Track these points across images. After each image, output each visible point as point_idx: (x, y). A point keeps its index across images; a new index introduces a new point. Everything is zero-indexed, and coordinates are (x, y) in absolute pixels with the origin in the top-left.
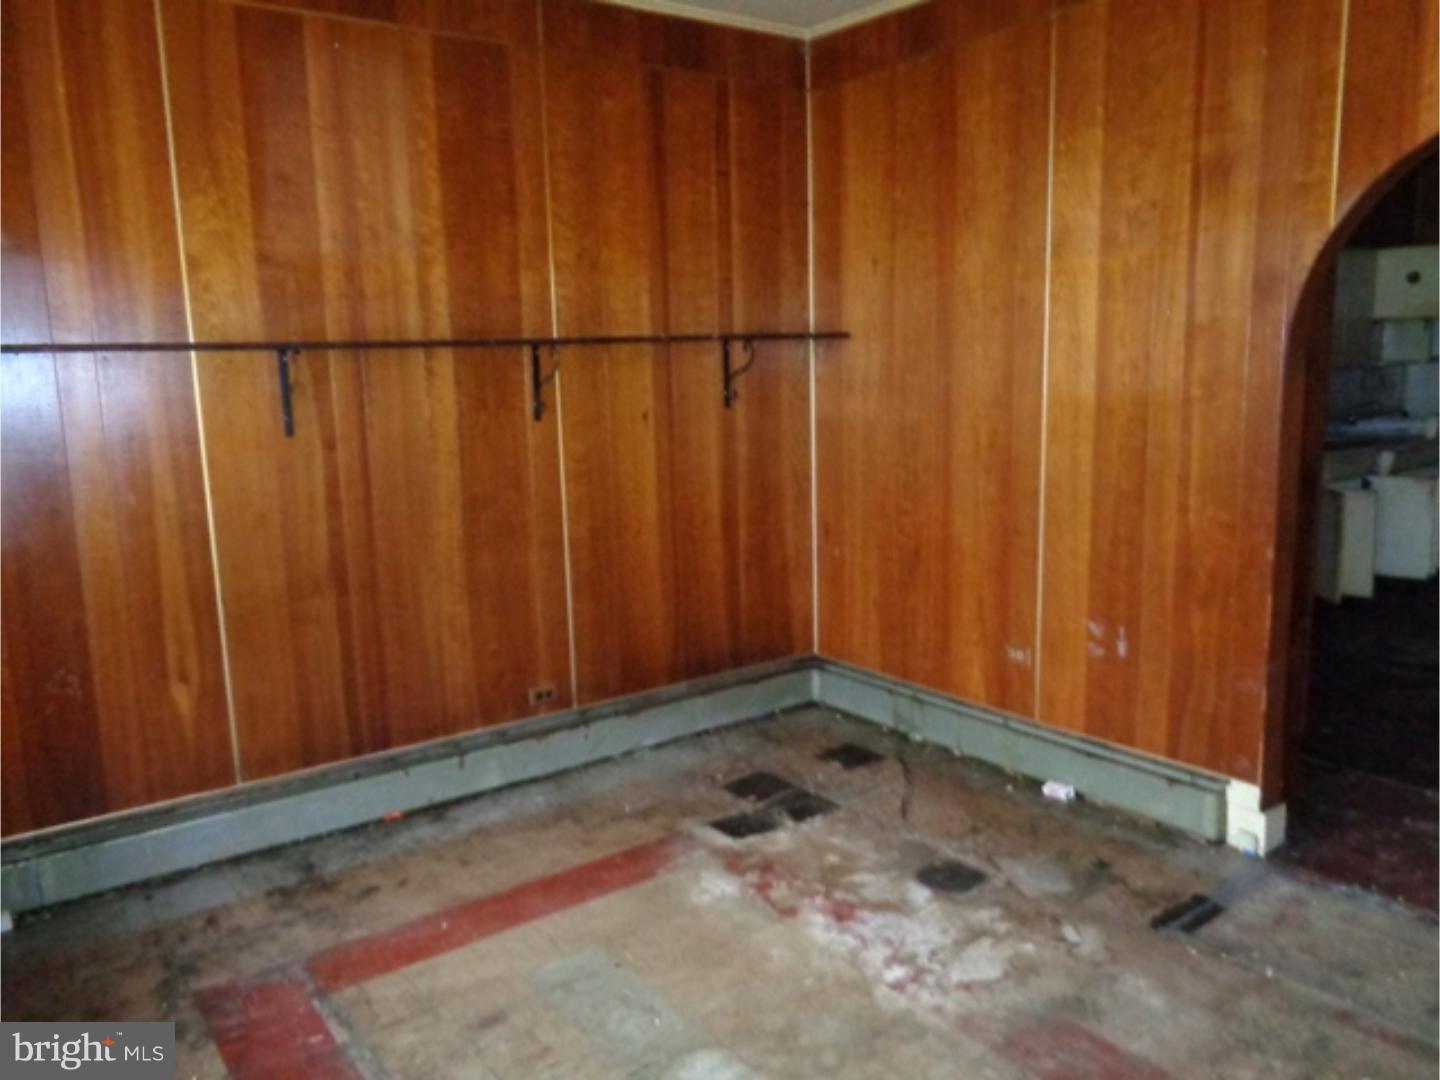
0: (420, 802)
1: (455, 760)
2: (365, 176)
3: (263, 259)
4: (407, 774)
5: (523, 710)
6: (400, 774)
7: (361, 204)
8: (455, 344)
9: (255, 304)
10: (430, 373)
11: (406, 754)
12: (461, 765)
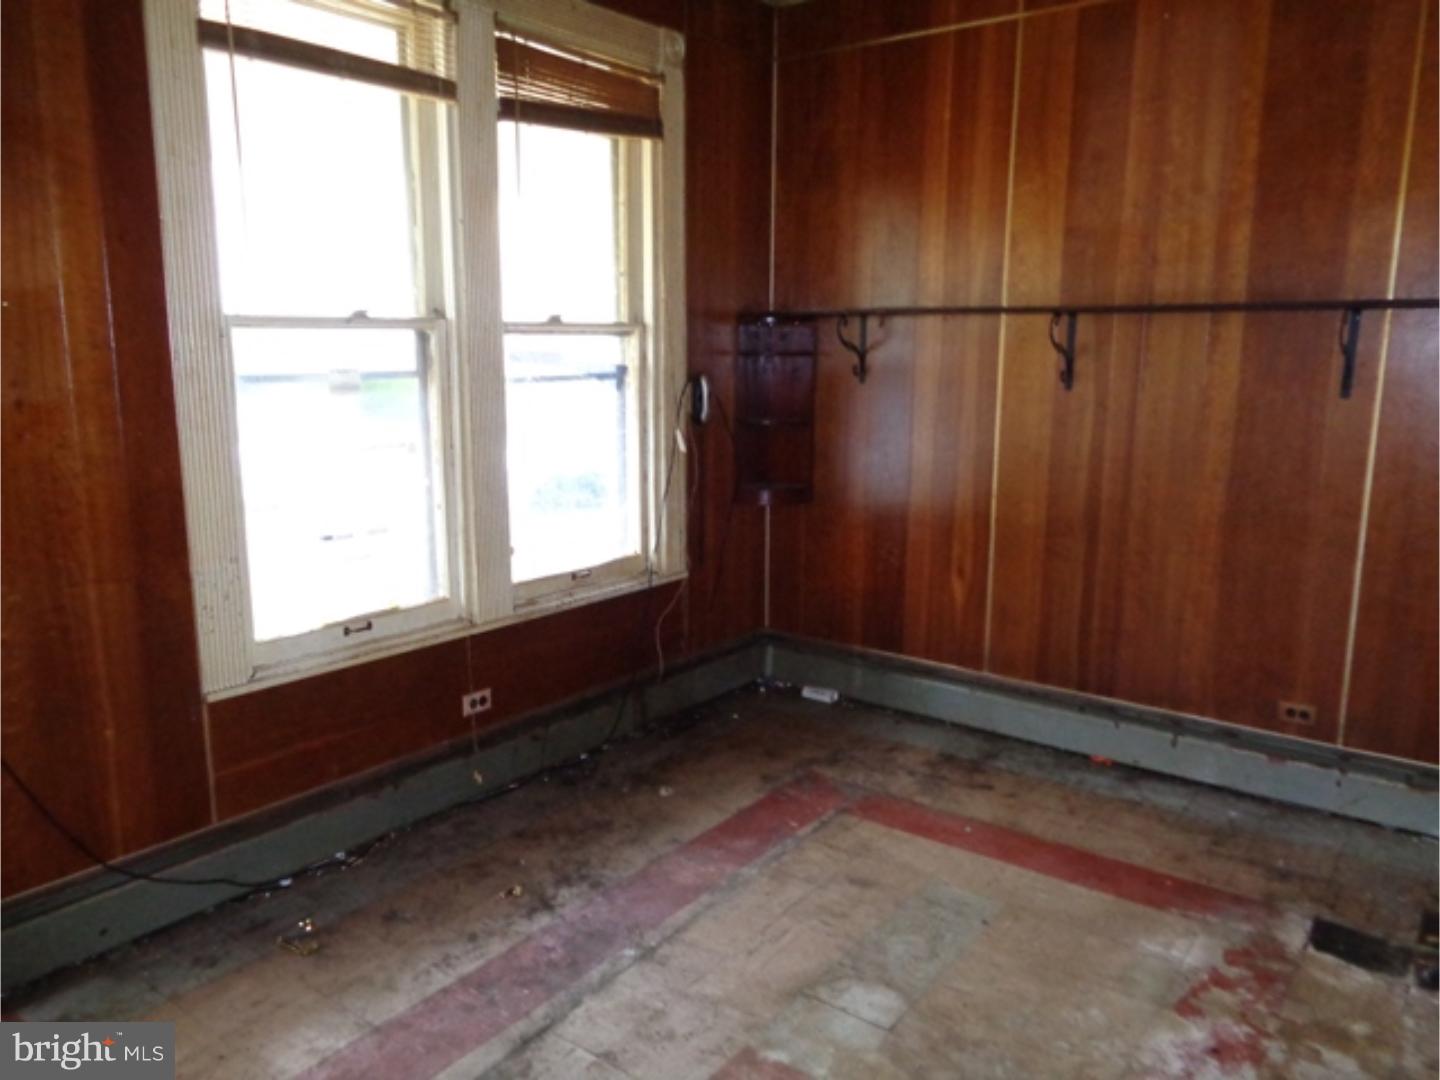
0: (1127, 758)
1: (1169, 736)
2: (1176, 141)
3: (1070, 232)
4: (1117, 726)
5: (1269, 719)
6: (1111, 724)
7: (1168, 169)
8: (1248, 307)
9: (1056, 272)
10: (1215, 339)
11: (1126, 709)
12: (1174, 744)
